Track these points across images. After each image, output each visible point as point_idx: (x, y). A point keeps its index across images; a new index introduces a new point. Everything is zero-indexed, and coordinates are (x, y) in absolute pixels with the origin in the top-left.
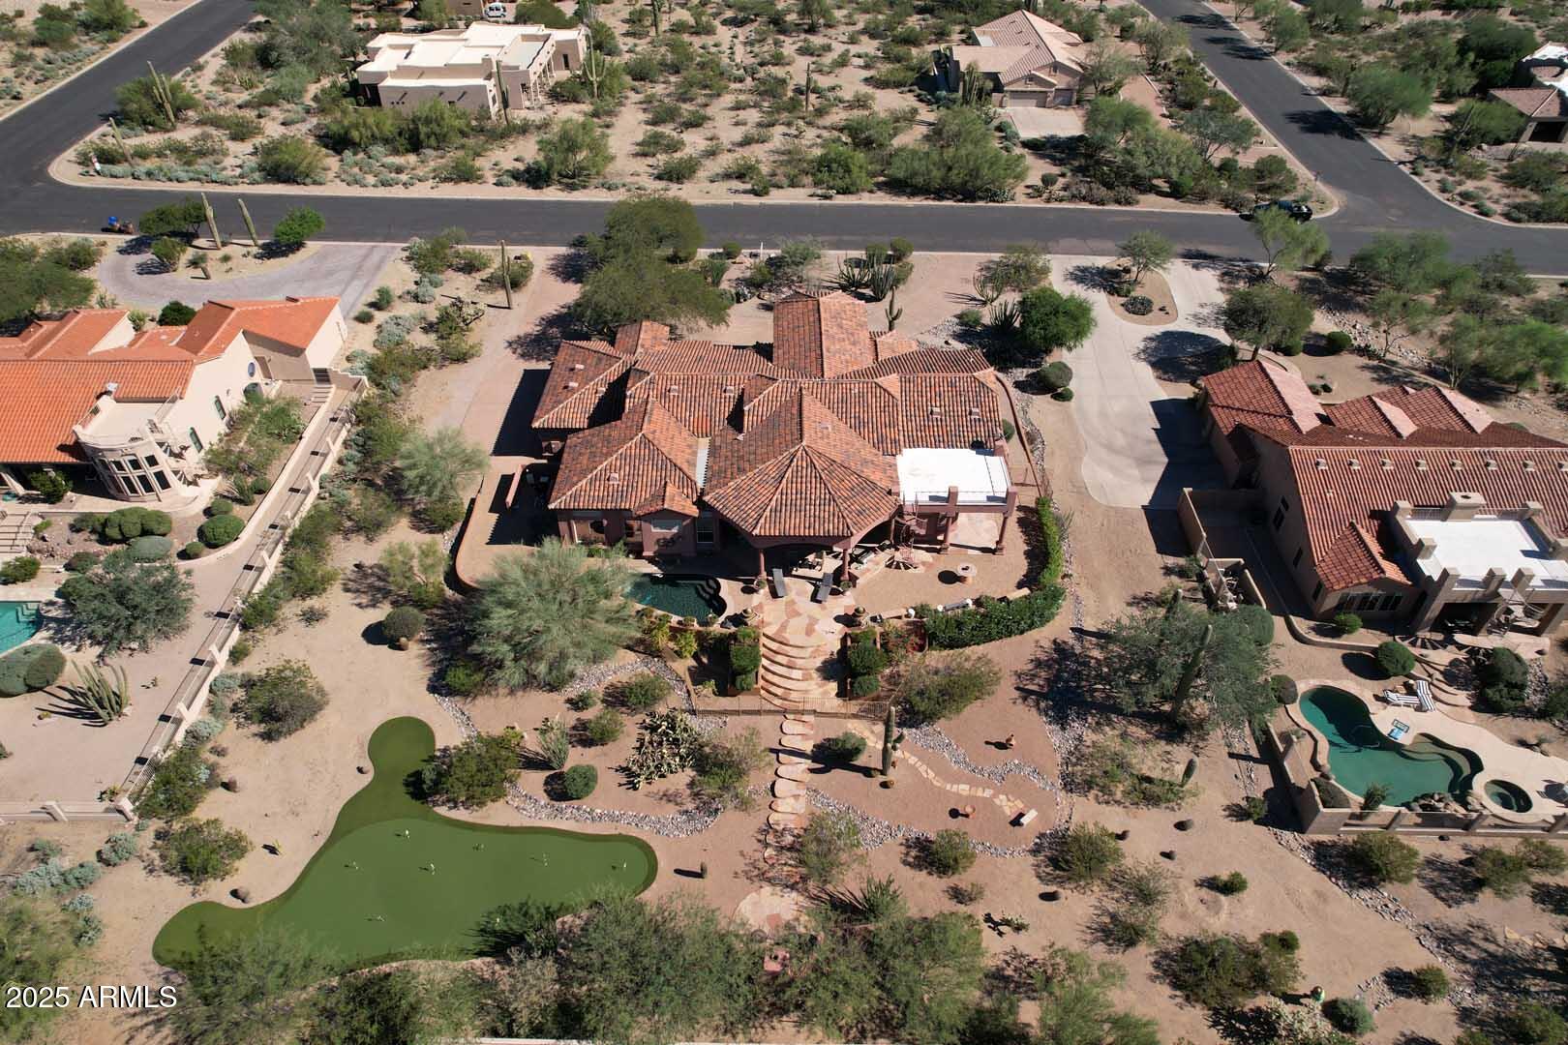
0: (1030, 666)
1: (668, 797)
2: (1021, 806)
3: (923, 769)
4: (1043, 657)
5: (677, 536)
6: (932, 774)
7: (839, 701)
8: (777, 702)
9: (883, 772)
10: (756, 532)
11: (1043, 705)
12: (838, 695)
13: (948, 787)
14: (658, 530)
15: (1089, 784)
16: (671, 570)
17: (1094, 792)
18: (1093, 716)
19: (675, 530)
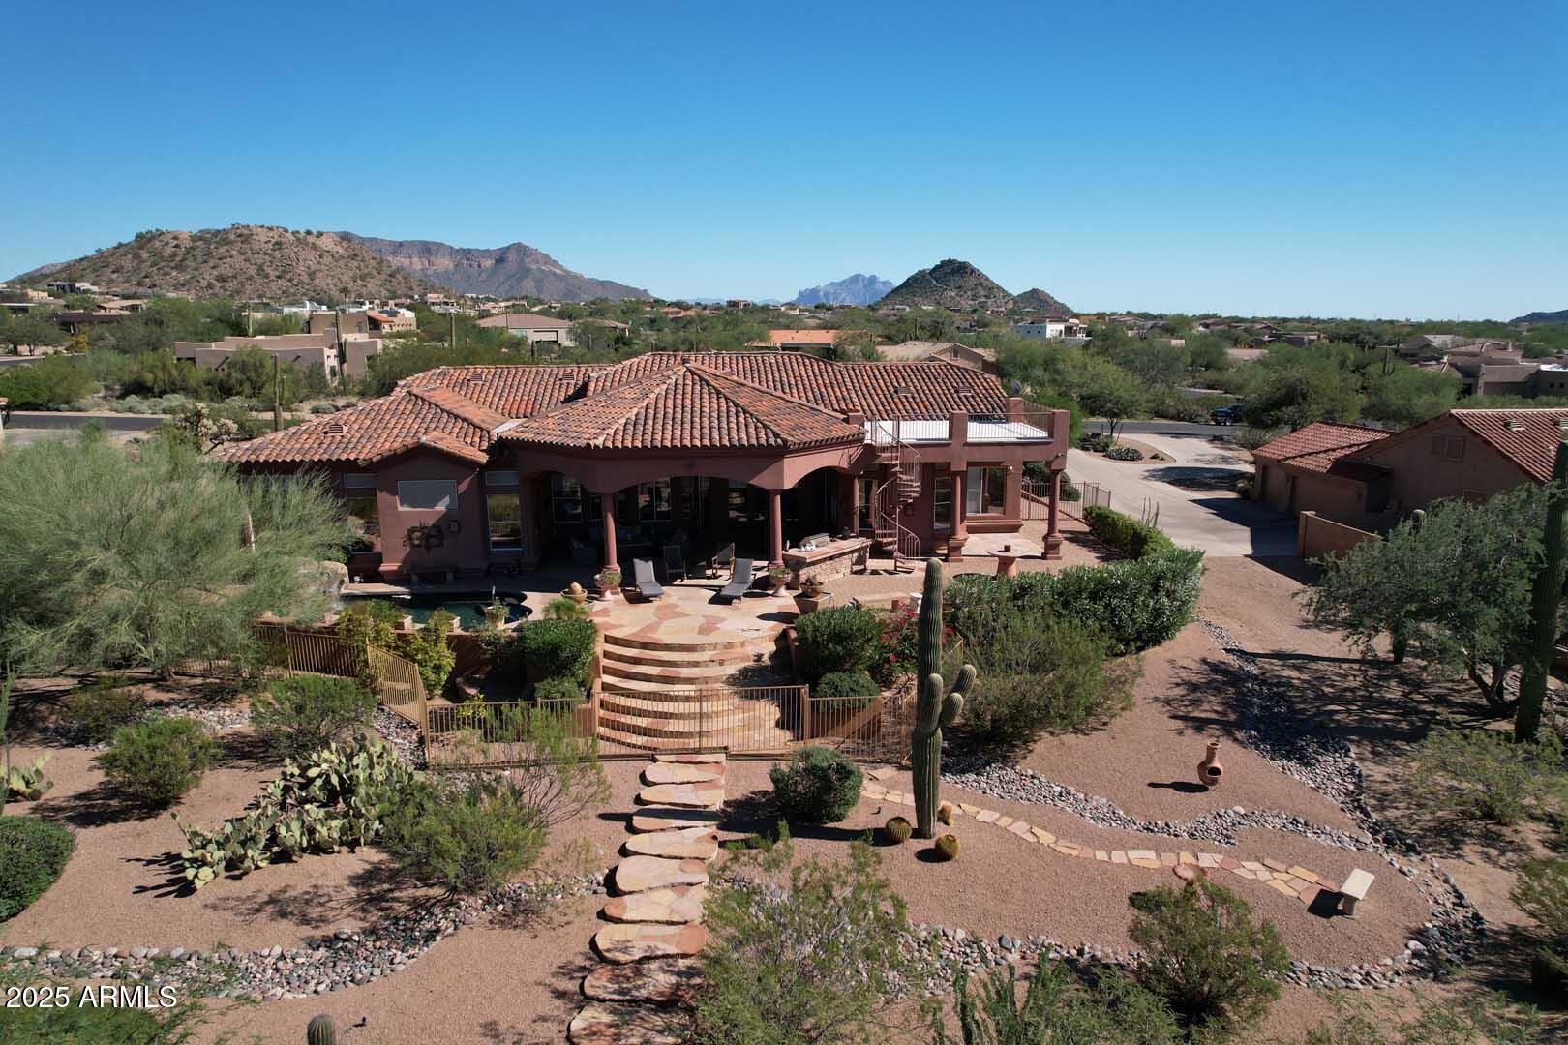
0: (1180, 691)
1: (279, 906)
2: (1314, 878)
3: (1020, 828)
4: (1195, 679)
5: (447, 516)
6: (1046, 838)
7: (786, 735)
8: (639, 740)
9: (919, 833)
10: (600, 442)
11: (1240, 735)
12: (780, 724)
13: (1101, 855)
14: (406, 509)
15: (1448, 836)
16: (430, 589)
17: (1471, 849)
18: (1358, 744)
19: (441, 507)
